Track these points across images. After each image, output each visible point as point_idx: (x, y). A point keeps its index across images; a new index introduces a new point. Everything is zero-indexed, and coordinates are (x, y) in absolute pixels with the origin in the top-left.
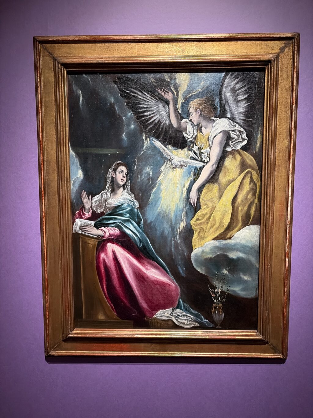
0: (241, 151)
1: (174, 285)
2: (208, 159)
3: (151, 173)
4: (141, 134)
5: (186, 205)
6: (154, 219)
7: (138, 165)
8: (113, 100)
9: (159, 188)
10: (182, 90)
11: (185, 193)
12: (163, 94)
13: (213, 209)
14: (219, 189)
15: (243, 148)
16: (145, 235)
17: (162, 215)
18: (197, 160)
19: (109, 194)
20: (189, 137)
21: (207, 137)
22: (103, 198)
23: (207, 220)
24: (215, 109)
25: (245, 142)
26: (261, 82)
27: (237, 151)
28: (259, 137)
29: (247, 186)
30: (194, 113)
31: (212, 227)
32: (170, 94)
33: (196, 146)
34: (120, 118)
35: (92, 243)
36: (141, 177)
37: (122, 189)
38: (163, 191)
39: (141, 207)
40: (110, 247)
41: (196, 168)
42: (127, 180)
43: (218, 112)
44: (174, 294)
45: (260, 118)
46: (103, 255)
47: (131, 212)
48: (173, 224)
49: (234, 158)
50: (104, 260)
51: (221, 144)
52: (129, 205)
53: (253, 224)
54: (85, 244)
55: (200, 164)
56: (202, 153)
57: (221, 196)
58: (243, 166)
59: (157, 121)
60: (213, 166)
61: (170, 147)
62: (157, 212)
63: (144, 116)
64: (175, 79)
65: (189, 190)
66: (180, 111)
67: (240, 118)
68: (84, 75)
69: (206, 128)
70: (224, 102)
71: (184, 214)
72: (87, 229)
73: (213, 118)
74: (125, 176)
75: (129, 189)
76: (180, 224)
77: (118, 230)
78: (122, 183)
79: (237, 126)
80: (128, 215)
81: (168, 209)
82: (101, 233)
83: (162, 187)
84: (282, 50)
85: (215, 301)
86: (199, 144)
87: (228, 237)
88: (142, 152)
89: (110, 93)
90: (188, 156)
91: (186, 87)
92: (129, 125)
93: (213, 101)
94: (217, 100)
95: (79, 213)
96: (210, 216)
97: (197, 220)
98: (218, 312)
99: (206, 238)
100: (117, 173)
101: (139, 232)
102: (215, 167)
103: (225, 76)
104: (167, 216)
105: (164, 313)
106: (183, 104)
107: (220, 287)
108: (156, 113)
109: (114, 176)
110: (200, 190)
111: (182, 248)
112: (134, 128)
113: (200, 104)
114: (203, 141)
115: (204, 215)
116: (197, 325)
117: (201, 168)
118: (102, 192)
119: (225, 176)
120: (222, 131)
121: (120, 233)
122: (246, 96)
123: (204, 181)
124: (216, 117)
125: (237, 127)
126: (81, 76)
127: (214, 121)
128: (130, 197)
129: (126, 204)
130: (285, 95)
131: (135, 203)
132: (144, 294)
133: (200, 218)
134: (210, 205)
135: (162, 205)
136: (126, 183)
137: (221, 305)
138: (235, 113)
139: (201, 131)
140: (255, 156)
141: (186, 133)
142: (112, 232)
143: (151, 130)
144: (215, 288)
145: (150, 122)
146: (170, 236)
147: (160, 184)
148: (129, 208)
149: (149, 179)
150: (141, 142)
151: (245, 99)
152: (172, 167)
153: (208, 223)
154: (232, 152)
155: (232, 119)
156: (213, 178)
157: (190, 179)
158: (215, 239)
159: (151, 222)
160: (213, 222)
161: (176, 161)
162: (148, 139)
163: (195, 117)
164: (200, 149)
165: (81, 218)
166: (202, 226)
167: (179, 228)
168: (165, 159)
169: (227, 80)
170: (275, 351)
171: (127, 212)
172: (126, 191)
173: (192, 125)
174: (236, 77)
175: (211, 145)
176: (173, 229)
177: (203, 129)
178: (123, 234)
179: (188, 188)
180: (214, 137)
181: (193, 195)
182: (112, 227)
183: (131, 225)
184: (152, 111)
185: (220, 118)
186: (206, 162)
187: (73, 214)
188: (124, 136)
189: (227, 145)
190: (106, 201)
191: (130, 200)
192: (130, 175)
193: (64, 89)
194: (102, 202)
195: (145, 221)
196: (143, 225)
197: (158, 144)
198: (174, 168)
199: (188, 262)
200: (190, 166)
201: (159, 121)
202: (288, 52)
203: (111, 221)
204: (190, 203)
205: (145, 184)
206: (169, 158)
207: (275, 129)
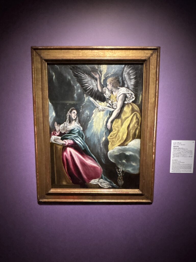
0: (132, 103)
1: (99, 168)
2: (116, 107)
3: (88, 113)
4: (84, 94)
5: (106, 129)
6: (90, 136)
7: (82, 110)
8: (69, 78)
9: (92, 121)
10: (103, 73)
11: (105, 124)
12: (94, 75)
13: (118, 131)
14: (121, 122)
15: (133, 102)
16: (85, 144)
17: (94, 134)
18: (111, 107)
19: (68, 124)
20: (107, 96)
21: (115, 96)
22: (65, 125)
23: (115, 136)
24: (120, 83)
25: (134, 99)
26: (142, 69)
27: (130, 103)
28: (141, 96)
29: (135, 121)
30: (109, 85)
31: (118, 140)
32: (98, 75)
33: (110, 100)
34: (73, 87)
35: (60, 147)
36: (84, 115)
37: (74, 121)
38: (94, 123)
39: (84, 130)
40: (69, 149)
41: (110, 111)
42: (77, 117)
43: (121, 84)
44: (99, 172)
45: (141, 87)
46: (65, 153)
47: (79, 133)
48: (99, 138)
49: (129, 107)
50: (66, 156)
51: (122, 100)
52: (77, 129)
53: (137, 138)
54: (56, 148)
55: (112, 110)
56: (113, 104)
57: (122, 125)
58: (133, 110)
59: (91, 88)
60: (118, 110)
61: (98, 101)
62: (91, 133)
63: (85, 86)
64: (100, 67)
65: (107, 122)
66: (102, 84)
67: (131, 87)
68: (56, 65)
69: (115, 92)
70: (124, 79)
71: (104, 133)
72: (57, 140)
73: (118, 87)
74: (76, 115)
75: (78, 121)
76: (102, 138)
77: (72, 141)
78: (74, 119)
79: (130, 91)
80: (77, 134)
81: (97, 131)
82: (64, 143)
83: (94, 120)
84: (152, 55)
85: (119, 175)
86: (111, 99)
87: (125, 144)
88: (84, 104)
89: (68, 74)
90: (106, 106)
91: (105, 72)
92: (77, 90)
93: (119, 79)
94: (121, 79)
95: (53, 133)
96: (117, 135)
97: (111, 136)
98: (121, 180)
99: (115, 145)
100: (72, 113)
101: (83, 142)
102: (119, 111)
103: (125, 67)
104: (96, 134)
105: (95, 181)
106: (104, 80)
107: (121, 169)
108: (91, 85)
109: (70, 115)
110: (112, 122)
111: (104, 150)
112: (81, 92)
113: (112, 80)
114: (114, 98)
115: (114, 134)
116: (111, 187)
117: (113, 112)
118: (65, 123)
119: (124, 115)
120: (123, 94)
121: (73, 143)
122: (135, 76)
123: (114, 118)
124: (120, 87)
125: (130, 92)
126: (54, 66)
127: (119, 89)
128: (78, 125)
129: (76, 129)
130: (153, 76)
131: (81, 128)
132: (85, 172)
133: (112, 135)
134: (117, 129)
135: (94, 129)
136: (76, 118)
137: (122, 177)
138: (129, 84)
139: (112, 93)
140: (139, 106)
141: (106, 94)
142: (69, 142)
143: (88, 93)
144: (119, 169)
145: (88, 89)
146: (98, 144)
147: (93, 119)
148: (78, 131)
149: (87, 117)
150: (84, 99)
151: (134, 78)
152: (98, 111)
153: (116, 138)
154: (128, 104)
155: (128, 88)
156: (119, 116)
157: (107, 117)
158: (119, 146)
159: (88, 138)
160: (118, 138)
161: (100, 108)
162: (87, 97)
163: (110, 87)
164: (112, 102)
165: (54, 135)
166: (113, 140)
167: (102, 140)
168: (95, 107)
169: (125, 69)
170: (147, 199)
171: (77, 133)
172: (76, 122)
173: (108, 90)
174: (130, 67)
175: (117, 100)
176: (99, 141)
177: (114, 93)
178: (75, 143)
179: (106, 121)
180: (119, 97)
181: (109, 124)
182: (69, 140)
183: (79, 139)
184: (89, 83)
185: (122, 87)
186: (115, 108)
187: (50, 133)
188: (75, 95)
189: (125, 100)
190: (66, 127)
191: (78, 127)
192: (78, 114)
193: (45, 72)
194: (64, 128)
195: (86, 137)
196: (85, 139)
197: (92, 99)
198: (99, 111)
199: (106, 156)
200: (107, 110)
201: (92, 88)
202: (155, 56)
203: (69, 137)
204: (107, 128)
205: (85, 119)
206: (97, 106)
207: (149, 93)
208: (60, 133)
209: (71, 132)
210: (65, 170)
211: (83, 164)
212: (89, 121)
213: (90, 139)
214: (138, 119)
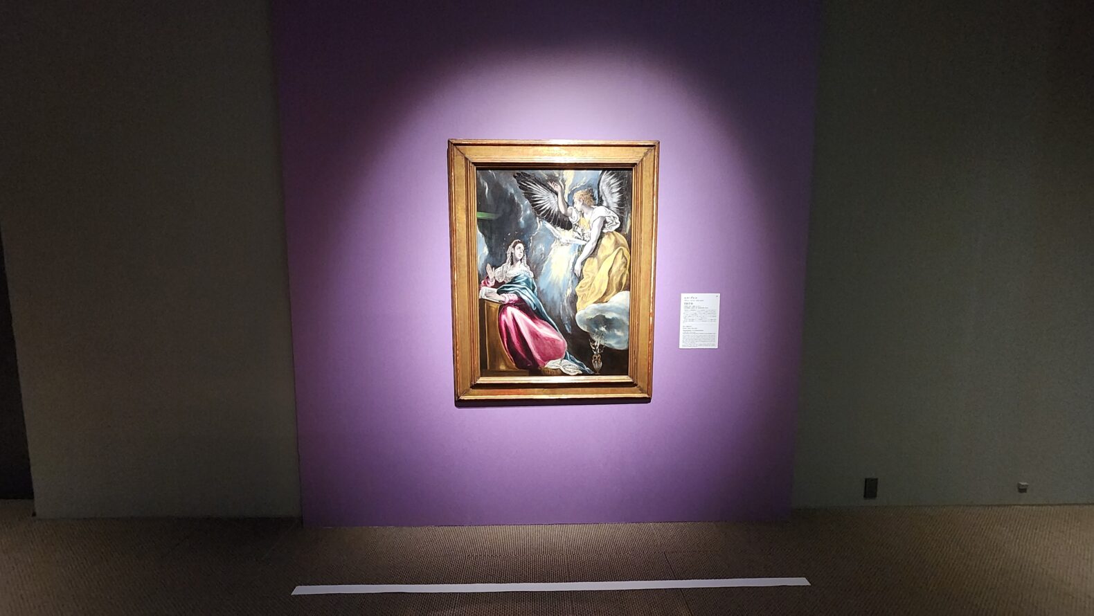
0: (615, 232)
1: (561, 340)
2: (589, 239)
3: (543, 249)
4: (536, 218)
6: (546, 287)
7: (533, 243)
8: (513, 192)
9: (550, 262)
10: (568, 184)
12: (553, 187)
13: (593, 279)
14: (598, 262)
15: (616, 230)
16: (538, 301)
17: (552, 283)
18: (580, 239)
19: (509, 266)
20: (574, 221)
21: (588, 221)
22: (504, 269)
23: (588, 287)
24: (594, 199)
25: (618, 226)
26: (630, 179)
27: (612, 232)
28: (629, 221)
29: (620, 260)
30: (578, 202)
31: (592, 293)
32: (559, 186)
33: (579, 228)
34: (518, 205)
35: (495, 307)
36: (535, 253)
37: (519, 262)
38: (553, 265)
39: (535, 278)
40: (510, 310)
41: (580, 246)
43: (597, 201)
44: (561, 348)
45: (629, 207)
46: (503, 317)
47: (527, 281)
48: (562, 291)
49: (609, 237)
50: (505, 321)
51: (599, 226)
52: (525, 276)
53: (624, 290)
54: (489, 307)
55: (583, 243)
56: (585, 234)
57: (599, 268)
58: (617, 244)
59: (548, 208)
60: (593, 244)
61: (559, 228)
62: (549, 279)
63: (537, 204)
64: (563, 175)
65: (574, 264)
66: (567, 201)
67: (614, 206)
68: (490, 171)
69: (587, 214)
70: (601, 194)
71: (570, 282)
72: (490, 295)
73: (593, 206)
74: (522, 252)
75: (525, 262)
76: (567, 291)
77: (516, 296)
78: (520, 258)
79: (612, 212)
80: (524, 284)
81: (558, 279)
82: (502, 299)
83: (552, 261)
84: (646, 154)
85: (595, 353)
86: (581, 226)
87: (605, 301)
88: (536, 233)
89: (510, 185)
90: (573, 236)
91: (571, 182)
92: (525, 211)
93: (593, 193)
94: (596, 192)
95: (484, 283)
96: (591, 285)
97: (581, 287)
98: (598, 361)
99: (588, 302)
100: (516, 249)
101: (534, 298)
102: (595, 245)
103: (602, 173)
104: (557, 284)
105: (554, 363)
106: (569, 195)
107: (598, 341)
108: (547, 202)
109: (513, 252)
110: (583, 263)
111: (569, 310)
112: (530, 213)
113: (582, 195)
114: (585, 224)
115: (586, 283)
116: (581, 372)
117: (584, 246)
118: (503, 265)
119: (602, 252)
120: (599, 217)
121: (518, 298)
122: (619, 189)
123: (586, 257)
125: (612, 214)
126: (487, 171)
127: (593, 209)
128: (525, 269)
129: (523, 275)
130: (648, 189)
131: (530, 274)
132: (537, 348)
133: (583, 286)
134: (591, 275)
135: (552, 276)
136: (523, 257)
137: (599, 355)
138: (610, 202)
139: (583, 216)
140: (626, 236)
141: (572, 218)
142: (511, 298)
143: (543, 215)
144: (594, 342)
145: (542, 208)
146: (559, 300)
147: (551, 259)
148: (525, 278)
149: (541, 254)
150: (536, 225)
151: (618, 192)
152: (560, 245)
153: (589, 290)
154: (608, 233)
155: (608, 207)
156: (593, 253)
158: (595, 303)
159: (543, 290)
160: (593, 289)
161: (563, 240)
162: (541, 222)
163: (578, 205)
164: (582, 230)
165: (486, 286)
166: (584, 293)
167: (566, 294)
168: (554, 238)
169: (603, 177)
170: (642, 391)
171: (524, 281)
172: (523, 264)
173: (576, 211)
174: (611, 174)
175: (591, 228)
176: (561, 295)
177: (585, 214)
178: (521, 299)
180: (594, 222)
181: (578, 267)
182: (511, 293)
183: (527, 292)
184: (544, 200)
185: (598, 206)
186: (587, 241)
187: (480, 283)
188: (521, 220)
189: (604, 227)
190: (507, 272)
191: (526, 272)
193: (473, 183)
194: (503, 273)
195: (539, 289)
196: (537, 292)
197: (549, 226)
198: (562, 245)
199: (573, 322)
200: (574, 244)
201: (550, 208)
202: (651, 156)
203: (511, 289)
204: (575, 274)
205: (538, 259)
206: (557, 237)
207: (641, 215)
208: (496, 281)
209: (514, 281)
210: (504, 346)
211: (535, 335)
212: (544, 262)
213: (546, 293)
214: (626, 258)
